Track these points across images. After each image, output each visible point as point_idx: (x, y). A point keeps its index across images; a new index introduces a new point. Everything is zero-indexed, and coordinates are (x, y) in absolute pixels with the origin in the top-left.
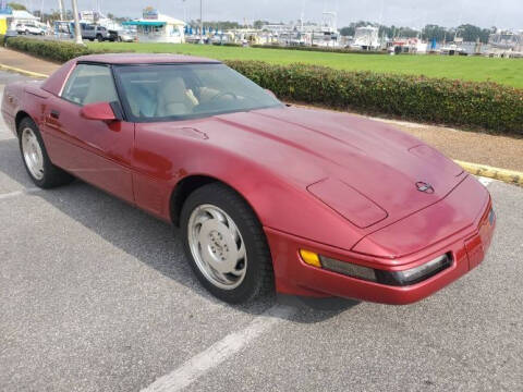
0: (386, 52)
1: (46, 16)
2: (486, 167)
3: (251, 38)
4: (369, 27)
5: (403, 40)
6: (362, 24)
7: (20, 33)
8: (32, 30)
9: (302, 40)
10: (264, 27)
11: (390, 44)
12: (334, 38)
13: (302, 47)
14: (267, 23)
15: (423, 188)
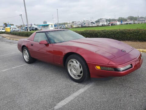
0: (108, 25)
1: (18, 26)
2: (140, 49)
3: (72, 26)
4: (103, 20)
5: (113, 22)
6: (101, 19)
7: (13, 31)
8: (16, 30)
9: (85, 25)
10: (75, 23)
11: (109, 23)
12: (94, 24)
13: (85, 27)
14: (75, 22)
15: (123, 51)
